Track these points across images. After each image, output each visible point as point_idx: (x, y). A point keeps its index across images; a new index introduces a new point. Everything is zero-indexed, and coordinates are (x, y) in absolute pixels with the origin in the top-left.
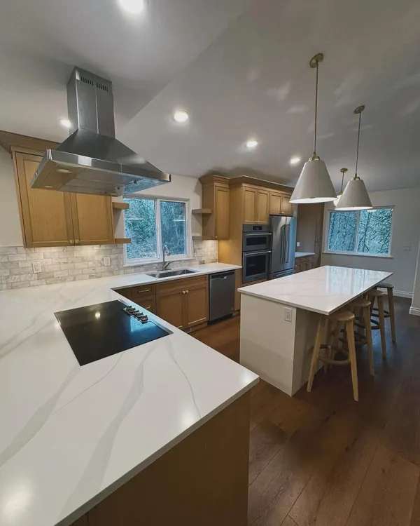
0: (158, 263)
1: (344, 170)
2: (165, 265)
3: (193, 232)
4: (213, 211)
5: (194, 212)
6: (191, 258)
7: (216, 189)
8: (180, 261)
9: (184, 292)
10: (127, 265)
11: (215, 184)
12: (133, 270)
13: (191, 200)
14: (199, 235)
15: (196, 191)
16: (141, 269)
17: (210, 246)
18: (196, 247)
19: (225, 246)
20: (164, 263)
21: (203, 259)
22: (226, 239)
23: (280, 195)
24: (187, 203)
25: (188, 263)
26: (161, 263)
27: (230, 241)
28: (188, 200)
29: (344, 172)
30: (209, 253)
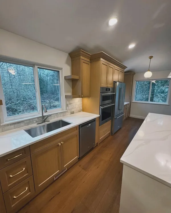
0: (38, 118)
1: (151, 57)
2: (44, 119)
3: (65, 92)
4: (80, 77)
5: (66, 78)
6: (65, 111)
7: (82, 61)
8: (57, 113)
9: (60, 144)
10: (5, 123)
11: (82, 57)
12: (12, 126)
13: (63, 69)
14: (70, 94)
15: (67, 63)
16: (22, 124)
17: (77, 102)
18: (68, 103)
19: (87, 101)
20: (43, 117)
21: (73, 110)
22: (88, 97)
23: (118, 70)
24: (60, 71)
25: (62, 114)
26: (41, 117)
27: (90, 98)
28: (61, 69)
29: (151, 58)
30: (77, 106)
